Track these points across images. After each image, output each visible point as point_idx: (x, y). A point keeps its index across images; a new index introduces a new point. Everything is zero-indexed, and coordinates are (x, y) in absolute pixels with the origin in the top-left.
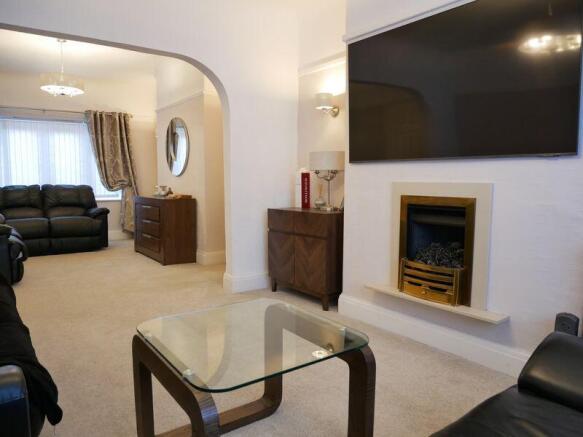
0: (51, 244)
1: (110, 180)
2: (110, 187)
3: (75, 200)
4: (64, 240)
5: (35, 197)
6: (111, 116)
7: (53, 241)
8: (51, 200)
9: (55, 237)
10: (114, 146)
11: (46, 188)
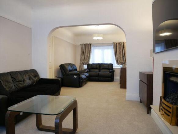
0: (98, 79)
1: (119, 62)
2: (118, 64)
3: (107, 67)
4: (102, 78)
5: (98, 66)
6: (119, 43)
7: (99, 78)
8: (102, 67)
9: (100, 77)
10: (120, 52)
11: (102, 64)
